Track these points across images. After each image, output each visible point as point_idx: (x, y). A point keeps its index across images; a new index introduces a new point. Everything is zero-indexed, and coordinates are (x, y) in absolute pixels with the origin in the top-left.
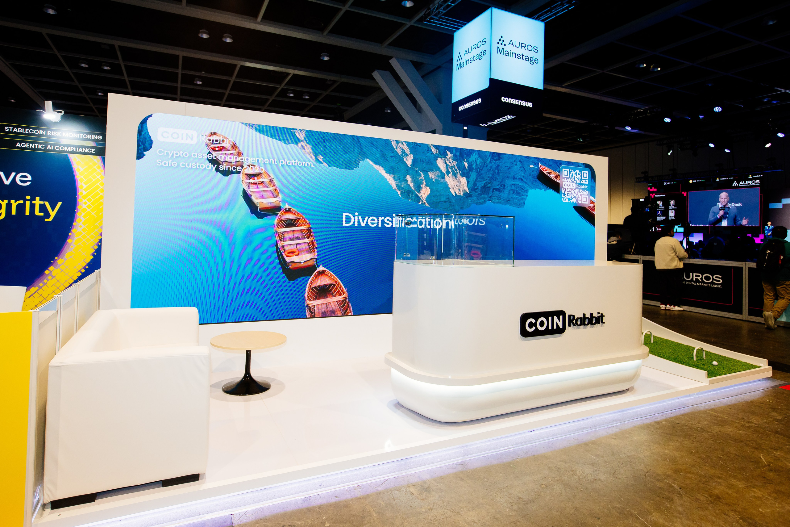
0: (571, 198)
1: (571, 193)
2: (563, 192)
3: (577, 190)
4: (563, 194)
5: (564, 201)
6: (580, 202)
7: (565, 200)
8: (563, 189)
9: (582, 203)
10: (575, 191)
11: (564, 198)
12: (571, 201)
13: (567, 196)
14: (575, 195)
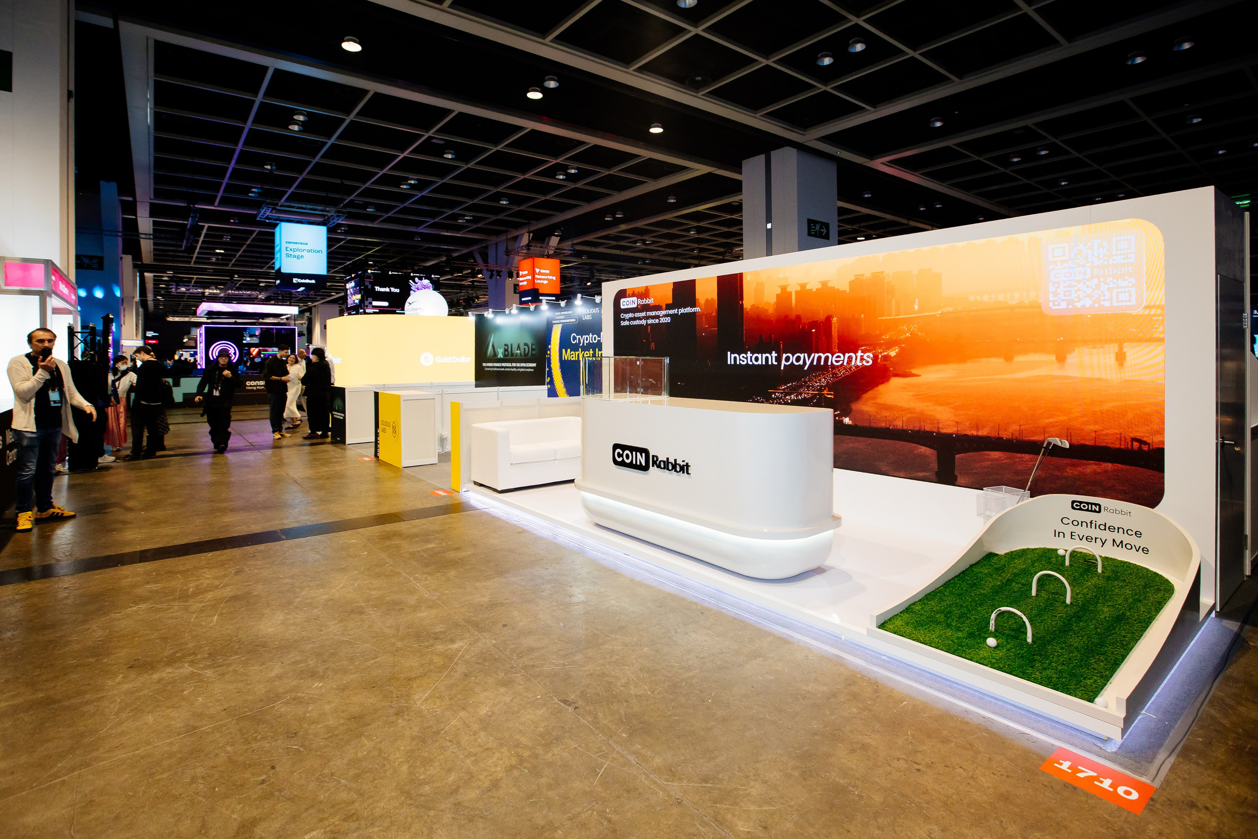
0: (1076, 300)
1: (1076, 288)
2: (1052, 289)
3: (1095, 281)
4: (1051, 295)
5: (1054, 308)
6: (1107, 304)
7: (1059, 305)
8: (1051, 284)
9: (1115, 304)
10: (1088, 283)
11: (1054, 302)
12: (1076, 304)
13: (1065, 295)
14: (1089, 291)
